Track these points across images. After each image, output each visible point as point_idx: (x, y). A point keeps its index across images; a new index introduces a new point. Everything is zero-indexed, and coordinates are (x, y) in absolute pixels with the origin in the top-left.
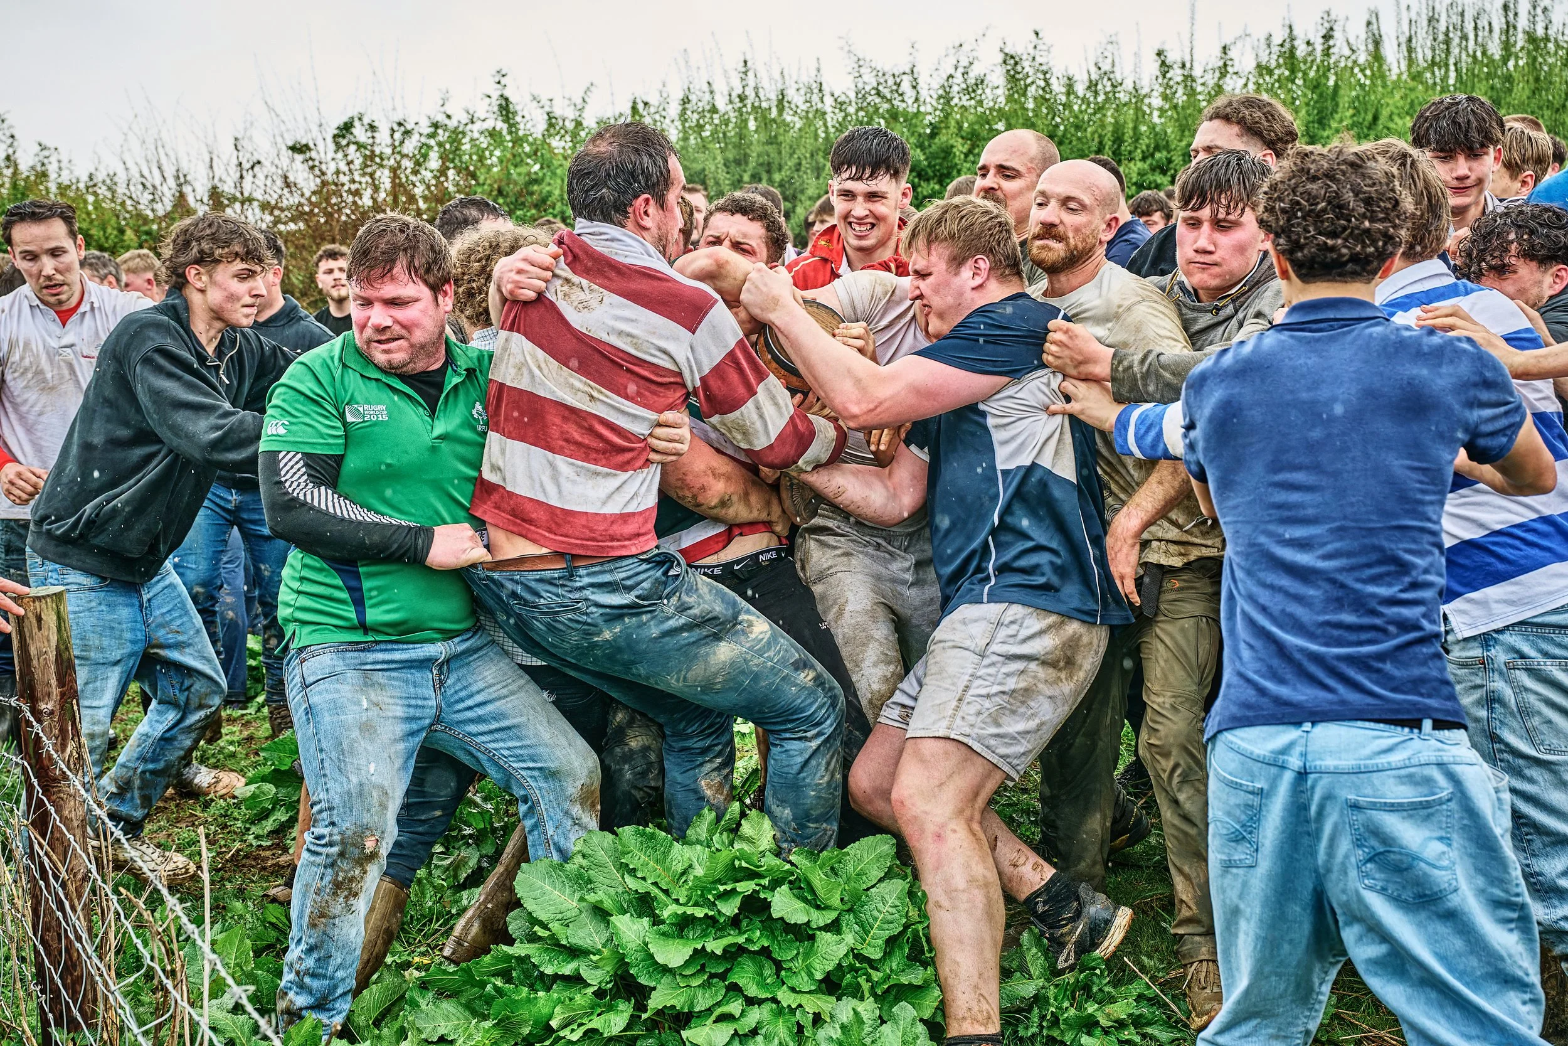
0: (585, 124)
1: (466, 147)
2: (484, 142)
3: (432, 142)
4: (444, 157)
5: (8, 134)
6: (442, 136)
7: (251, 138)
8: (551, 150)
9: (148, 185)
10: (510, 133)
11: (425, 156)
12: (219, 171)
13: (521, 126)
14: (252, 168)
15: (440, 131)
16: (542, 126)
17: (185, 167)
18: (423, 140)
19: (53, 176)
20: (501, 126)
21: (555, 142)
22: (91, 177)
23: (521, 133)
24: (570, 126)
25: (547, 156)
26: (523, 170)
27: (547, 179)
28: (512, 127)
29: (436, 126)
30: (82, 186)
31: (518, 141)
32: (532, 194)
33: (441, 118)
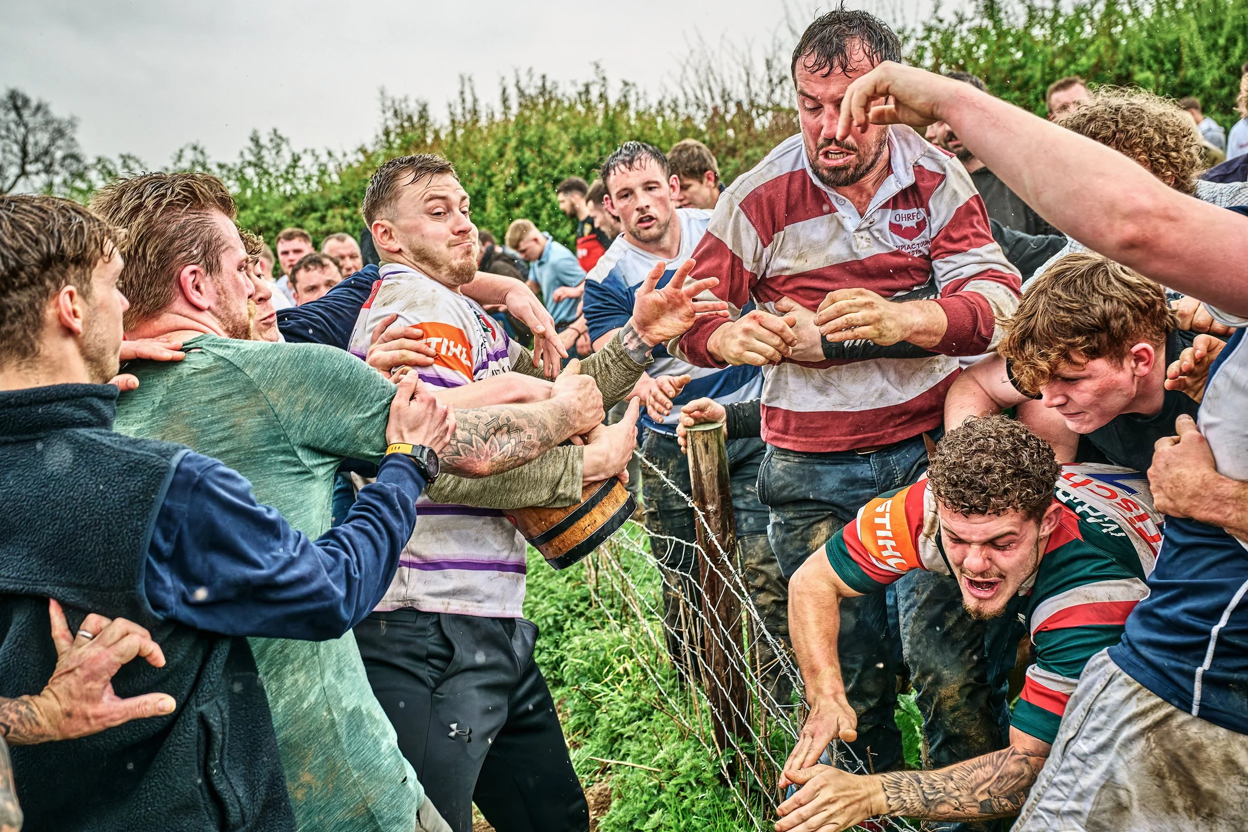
0: (1063, 11)
1: (956, 44)
2: (972, 39)
3: (926, 44)
4: (938, 55)
5: (601, 76)
6: (935, 37)
7: (779, 59)
8: (1032, 38)
9: (701, 104)
10: (995, 27)
11: (921, 57)
12: (755, 88)
13: (1005, 21)
14: (781, 82)
15: (934, 34)
16: (1023, 20)
17: (728, 86)
18: (919, 43)
19: (633, 106)
20: (987, 23)
21: (1037, 32)
22: (660, 103)
23: (1005, 28)
24: (1049, 15)
25: (1028, 43)
26: (1007, 59)
27: (1029, 64)
28: (997, 23)
29: (929, 29)
30: (653, 111)
31: (1002, 35)
32: (1015, 78)
33: (934, 22)
